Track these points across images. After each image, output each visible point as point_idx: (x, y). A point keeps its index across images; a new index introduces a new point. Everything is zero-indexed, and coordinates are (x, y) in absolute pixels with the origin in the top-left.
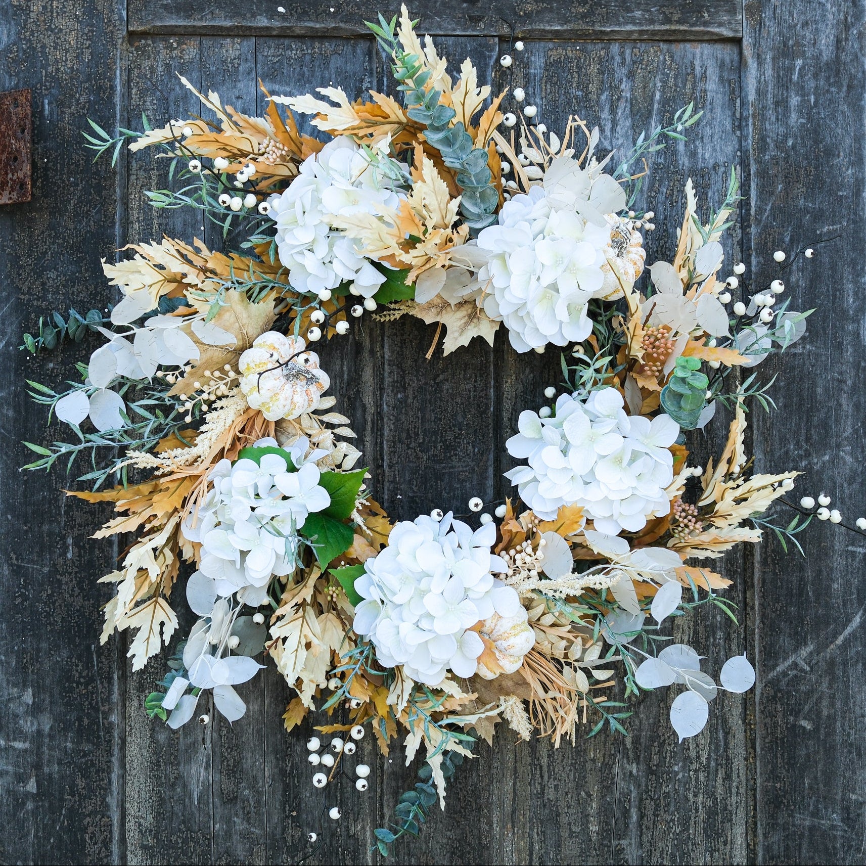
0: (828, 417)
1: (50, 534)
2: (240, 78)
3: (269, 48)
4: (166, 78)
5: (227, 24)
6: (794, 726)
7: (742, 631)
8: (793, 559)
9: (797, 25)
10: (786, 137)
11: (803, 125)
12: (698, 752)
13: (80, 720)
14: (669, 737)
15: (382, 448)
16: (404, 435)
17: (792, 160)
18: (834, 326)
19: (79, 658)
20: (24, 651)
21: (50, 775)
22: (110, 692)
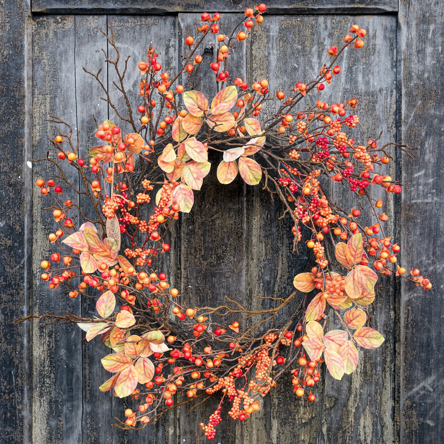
2: (98, 40)
3: (116, 21)
4: (55, 40)
5: (90, 7)
6: (423, 423)
7: (393, 367)
8: (424, 325)
9: (431, 3)
10: (423, 72)
11: (434, 64)
12: (365, 437)
13: (5, 414)
14: (348, 428)
15: (180, 258)
16: (193, 251)
17: (427, 86)
19: (5, 378)
22: (22, 398)
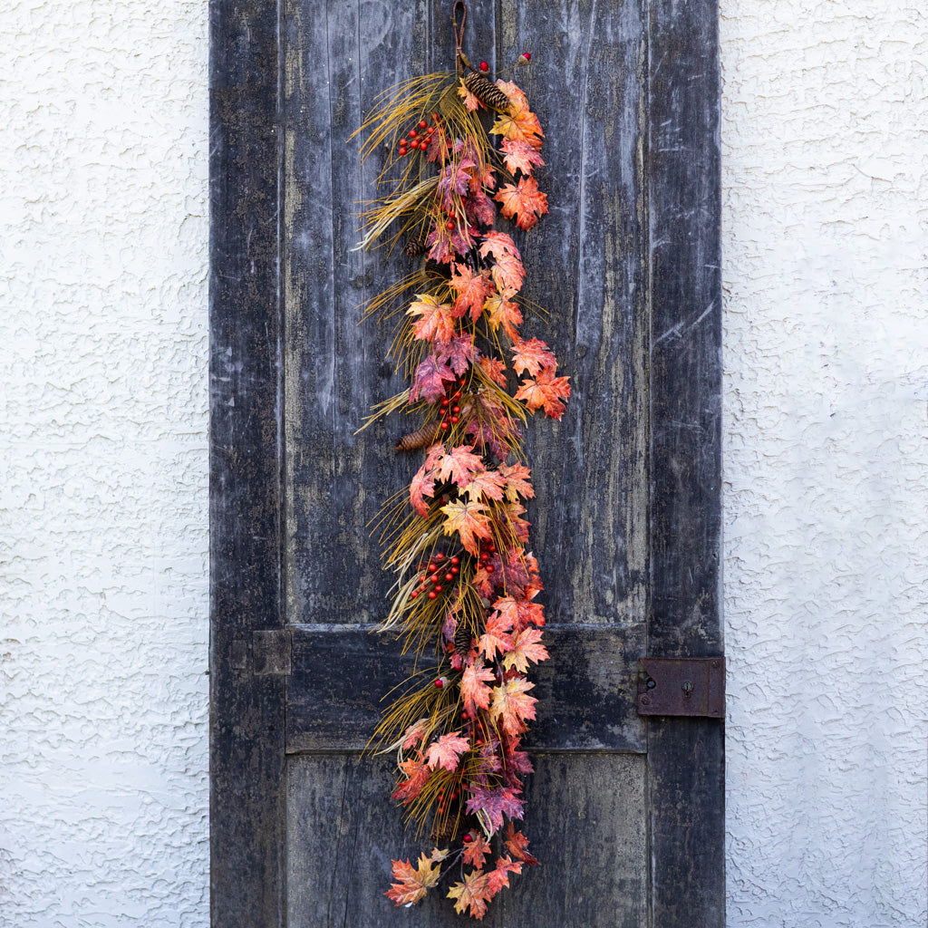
0: (693, 189)
1: (241, 259)
8: (672, 272)
10: (669, 23)
11: (680, 16)
12: (617, 386)
13: (259, 365)
14: (600, 377)
17: (673, 37)
18: (698, 134)
19: (258, 330)
20: (227, 326)
21: (242, 396)
22: (275, 350)
